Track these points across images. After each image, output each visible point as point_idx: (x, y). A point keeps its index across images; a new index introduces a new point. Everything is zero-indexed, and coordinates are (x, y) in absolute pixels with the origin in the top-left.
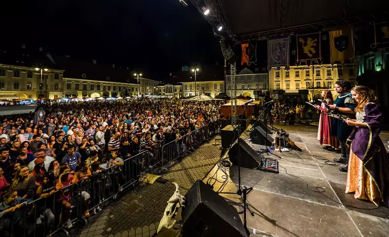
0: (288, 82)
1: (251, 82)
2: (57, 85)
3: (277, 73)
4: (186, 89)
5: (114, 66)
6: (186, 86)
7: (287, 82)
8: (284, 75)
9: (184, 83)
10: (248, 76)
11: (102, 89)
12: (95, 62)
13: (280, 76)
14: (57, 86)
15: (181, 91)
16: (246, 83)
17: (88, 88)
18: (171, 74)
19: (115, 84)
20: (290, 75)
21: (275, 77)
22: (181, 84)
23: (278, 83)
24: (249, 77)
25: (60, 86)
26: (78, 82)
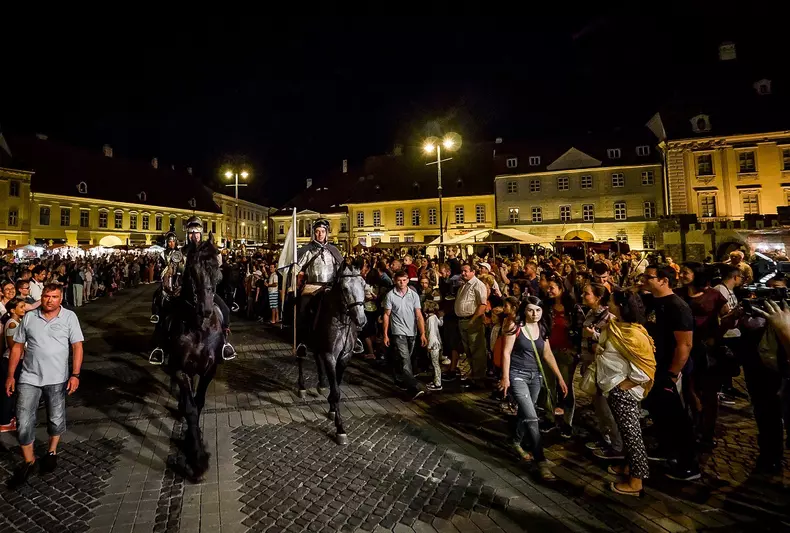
0: (753, 192)
1: (597, 196)
2: (14, 212)
3: (701, 159)
4: (361, 224)
5: (155, 164)
6: (361, 215)
7: (746, 192)
8: (733, 167)
9: (354, 207)
10: (582, 177)
11: (126, 225)
12: (109, 152)
13: (717, 167)
14: (16, 214)
15: (343, 230)
16: (575, 198)
17: (94, 222)
18: (309, 184)
19: (162, 212)
20: (760, 165)
21: (693, 171)
22: (345, 210)
23: (710, 193)
24: (587, 181)
25: (21, 216)
26: (67, 203)
